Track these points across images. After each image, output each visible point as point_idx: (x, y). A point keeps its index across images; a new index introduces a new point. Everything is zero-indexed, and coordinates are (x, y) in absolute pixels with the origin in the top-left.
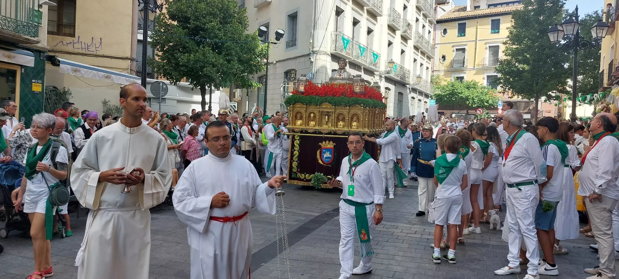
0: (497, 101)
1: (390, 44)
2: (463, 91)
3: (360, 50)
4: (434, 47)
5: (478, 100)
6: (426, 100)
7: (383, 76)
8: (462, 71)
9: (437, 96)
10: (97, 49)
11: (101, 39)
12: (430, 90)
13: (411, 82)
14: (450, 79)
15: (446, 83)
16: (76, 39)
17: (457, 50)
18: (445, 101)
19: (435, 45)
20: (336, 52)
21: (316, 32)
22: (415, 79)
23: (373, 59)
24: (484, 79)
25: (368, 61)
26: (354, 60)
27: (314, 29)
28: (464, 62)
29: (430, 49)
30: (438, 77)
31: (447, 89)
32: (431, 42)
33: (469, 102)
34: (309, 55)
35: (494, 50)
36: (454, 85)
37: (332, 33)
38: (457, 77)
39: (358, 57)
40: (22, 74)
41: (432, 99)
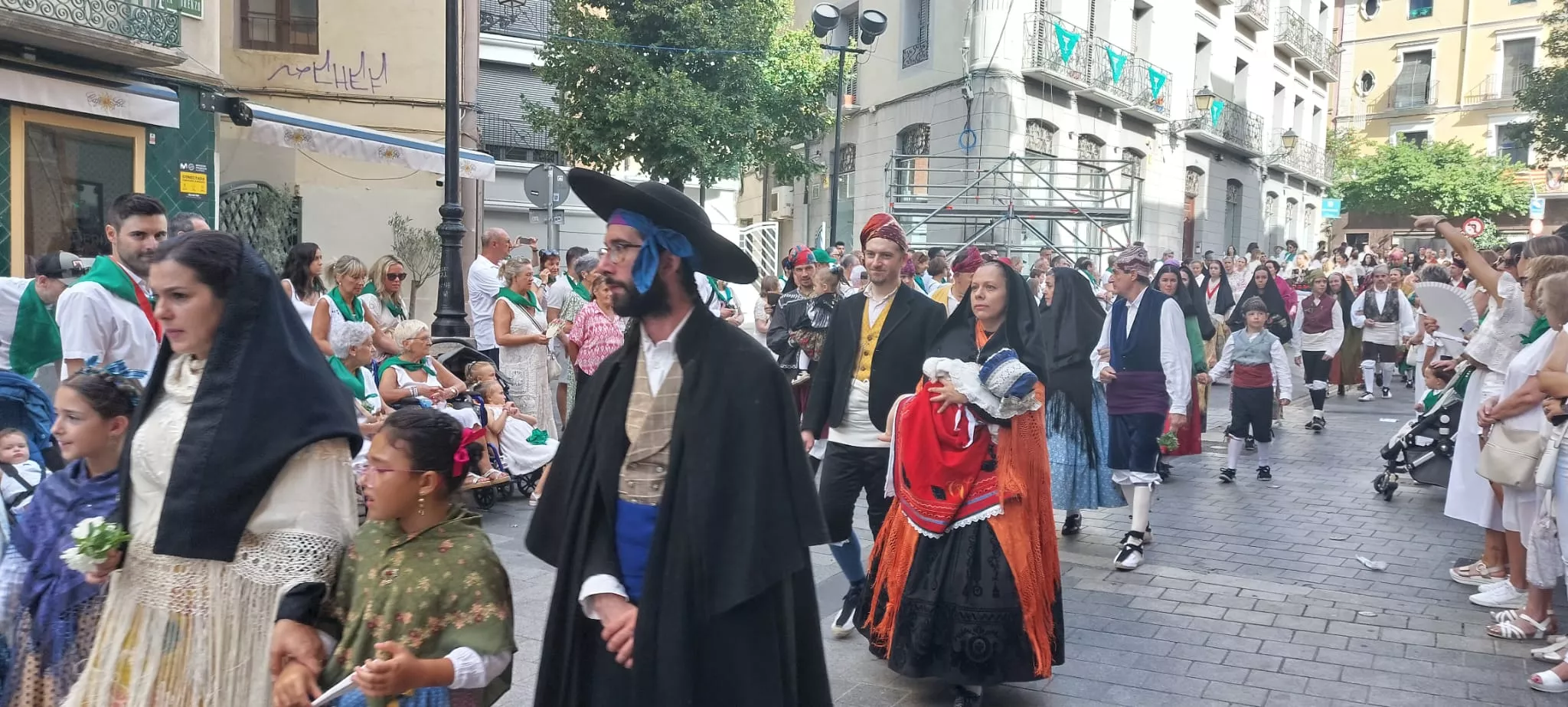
0: (1526, 196)
1: (1201, 44)
2: (1424, 171)
3: (1111, 62)
4: (1336, 52)
5: (1468, 196)
6: (1312, 199)
7: (1181, 134)
8: (1421, 115)
9: (1347, 189)
10: (375, 83)
11: (384, 54)
12: (1323, 172)
13: (1267, 150)
14: (1386, 139)
15: (1372, 152)
16: (320, 60)
17: (1407, 56)
18: (1370, 201)
19: (1340, 45)
20: (1039, 69)
21: (980, 17)
22: (1279, 141)
23: (1150, 86)
24: (1487, 135)
25: (1136, 91)
26: (1092, 92)
27: (975, 9)
28: (1427, 89)
29: (1324, 55)
30: (1349, 136)
31: (1377, 168)
32: (1329, 35)
33: (1443, 202)
34: (960, 82)
35: (1520, 50)
36: (1396, 157)
37: (1027, 16)
38: (1406, 134)
39: (1104, 84)
40: (149, 148)
41: (1330, 196)
